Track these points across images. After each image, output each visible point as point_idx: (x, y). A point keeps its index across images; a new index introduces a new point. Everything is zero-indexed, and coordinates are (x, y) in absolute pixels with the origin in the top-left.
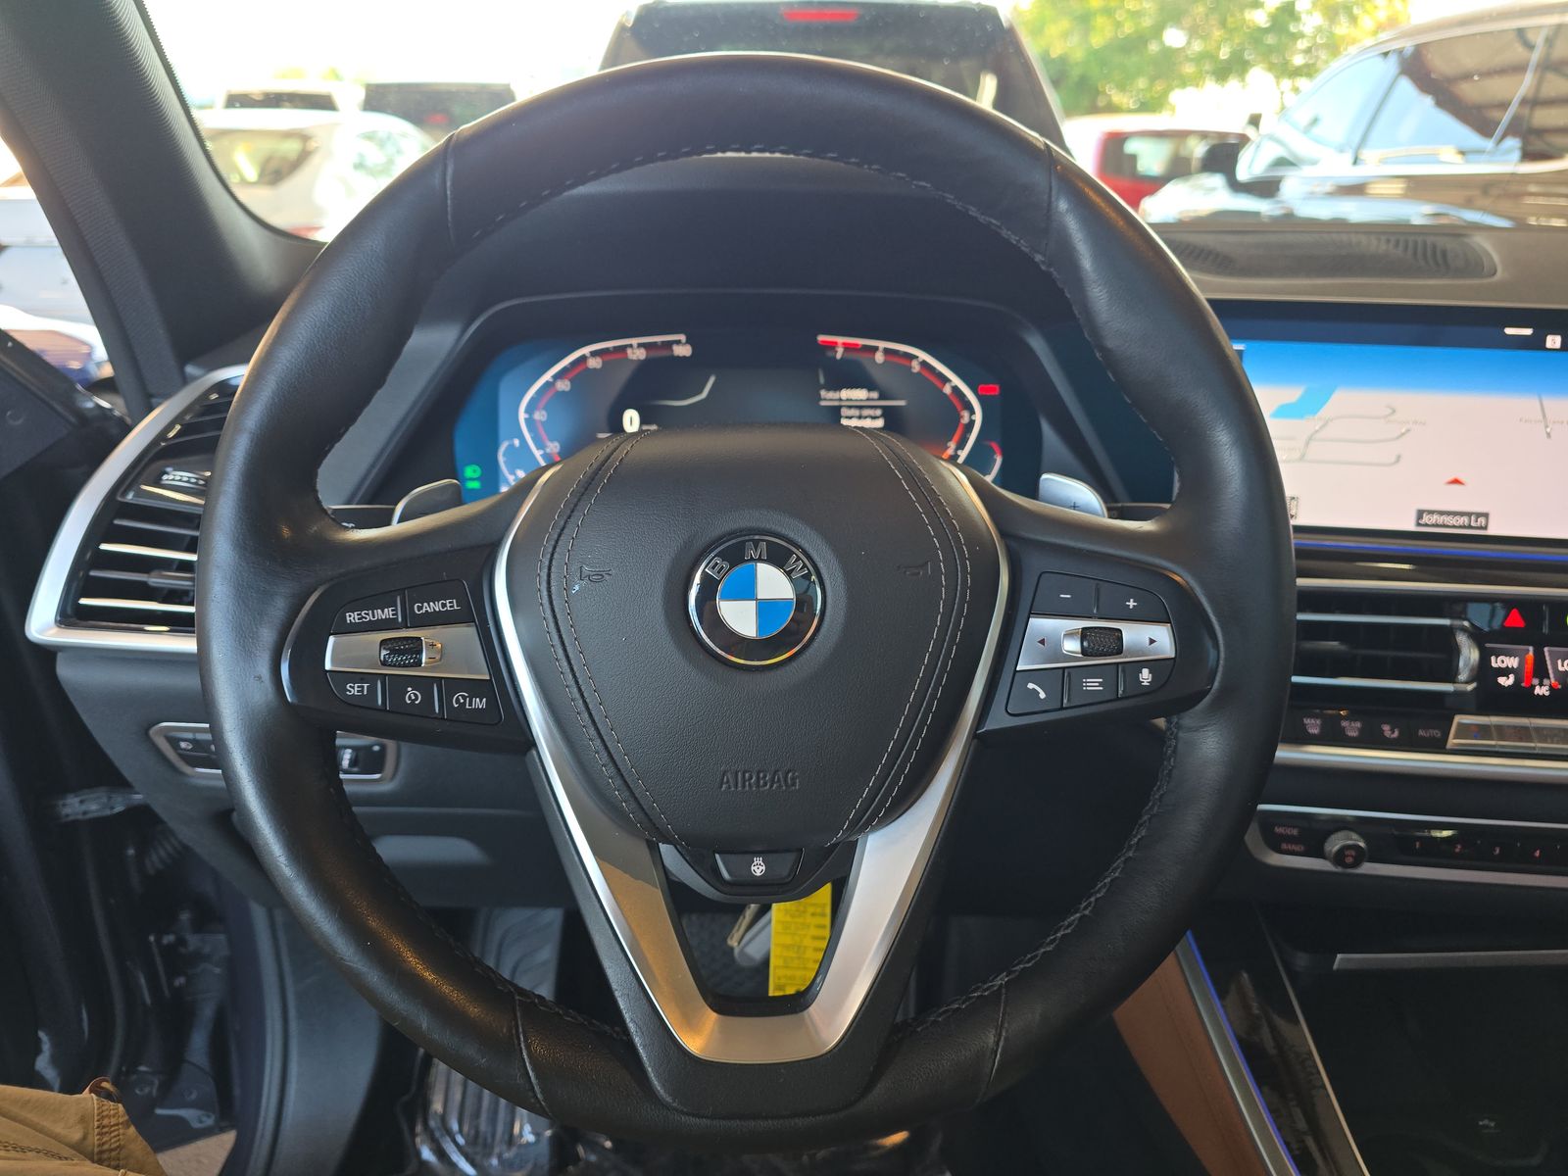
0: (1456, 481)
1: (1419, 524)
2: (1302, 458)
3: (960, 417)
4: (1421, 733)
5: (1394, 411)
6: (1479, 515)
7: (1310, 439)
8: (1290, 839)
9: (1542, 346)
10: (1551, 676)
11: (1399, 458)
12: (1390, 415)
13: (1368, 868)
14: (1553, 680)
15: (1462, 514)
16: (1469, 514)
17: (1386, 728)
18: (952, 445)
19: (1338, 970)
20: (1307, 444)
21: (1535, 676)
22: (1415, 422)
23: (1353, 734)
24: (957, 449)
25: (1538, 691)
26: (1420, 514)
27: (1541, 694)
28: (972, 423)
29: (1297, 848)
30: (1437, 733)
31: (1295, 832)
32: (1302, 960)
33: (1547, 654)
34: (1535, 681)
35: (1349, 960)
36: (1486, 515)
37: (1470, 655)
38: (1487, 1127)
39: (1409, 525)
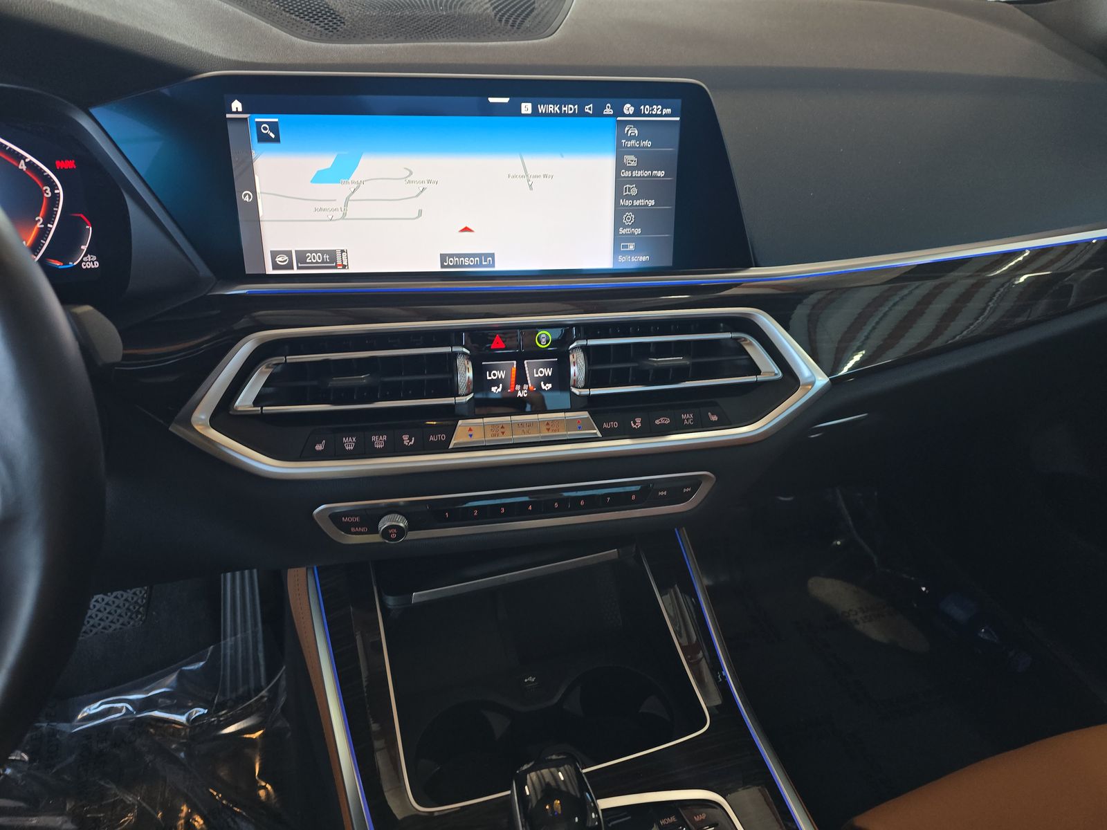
0: (466, 229)
1: (443, 266)
2: (343, 218)
3: (42, 193)
4: (432, 438)
5: (411, 173)
6: (487, 255)
7: (347, 200)
8: (355, 525)
9: (518, 113)
10: (529, 382)
11: (420, 212)
12: (408, 176)
13: (412, 535)
14: (530, 385)
15: (474, 255)
16: (480, 255)
17: (406, 437)
18: (40, 219)
19: (414, 604)
20: (346, 205)
21: (517, 383)
22: (429, 182)
23: (379, 446)
24: (45, 223)
25: (519, 394)
26: (443, 257)
27: (521, 396)
28: (55, 197)
29: (363, 530)
30: (443, 437)
31: (357, 519)
32: (391, 601)
33: (526, 365)
34: (518, 387)
35: (420, 595)
36: (492, 255)
37: (466, 373)
38: (529, 682)
39: (436, 267)
